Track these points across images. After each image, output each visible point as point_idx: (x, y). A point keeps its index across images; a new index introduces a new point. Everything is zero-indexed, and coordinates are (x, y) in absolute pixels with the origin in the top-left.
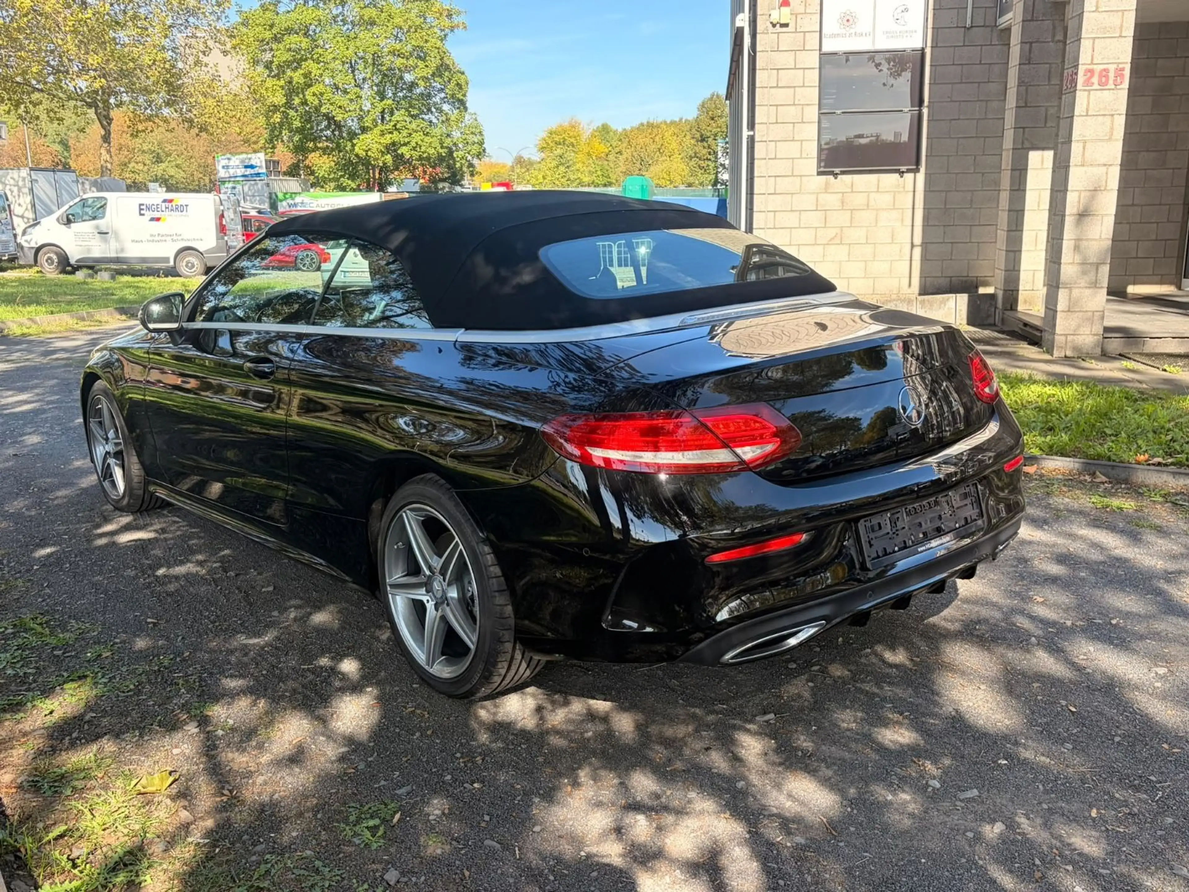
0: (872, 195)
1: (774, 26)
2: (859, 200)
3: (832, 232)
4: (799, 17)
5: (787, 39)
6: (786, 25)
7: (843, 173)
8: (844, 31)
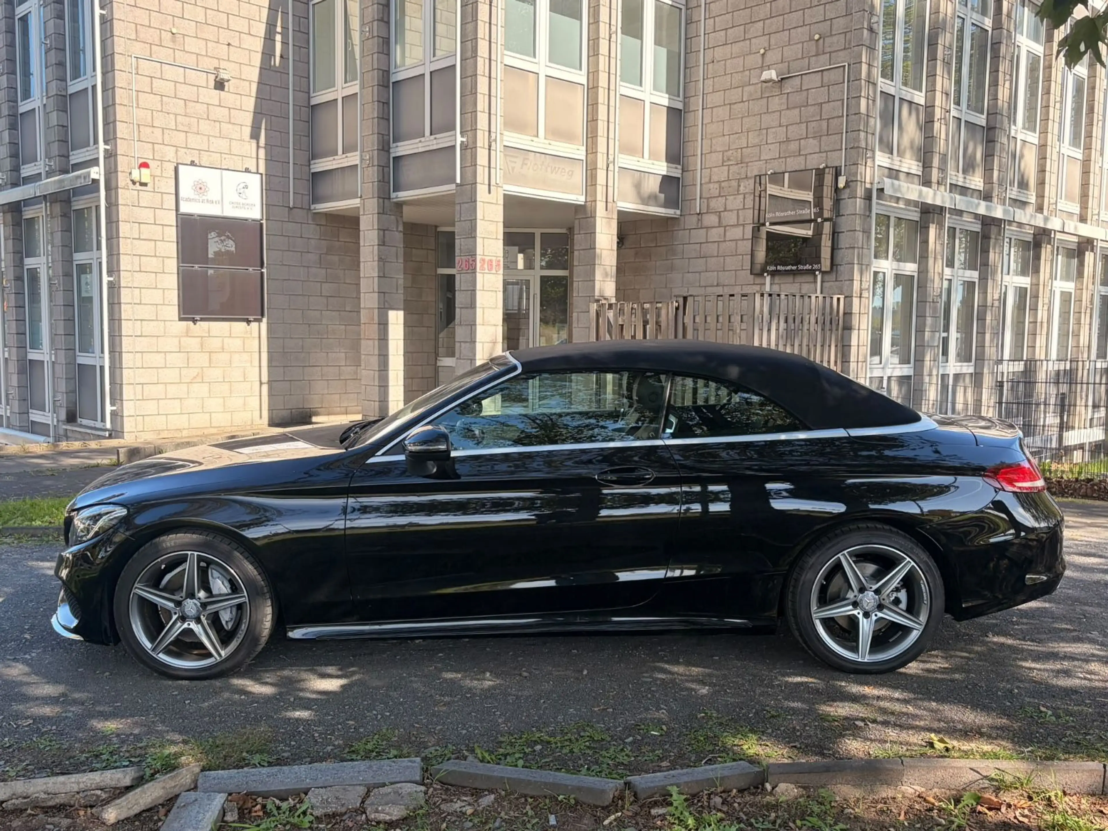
0: (226, 340)
1: (134, 183)
2: (215, 343)
3: (194, 372)
4: (156, 179)
5: (146, 197)
6: (145, 185)
7: (202, 320)
8: (197, 197)
